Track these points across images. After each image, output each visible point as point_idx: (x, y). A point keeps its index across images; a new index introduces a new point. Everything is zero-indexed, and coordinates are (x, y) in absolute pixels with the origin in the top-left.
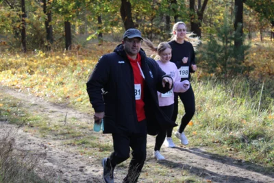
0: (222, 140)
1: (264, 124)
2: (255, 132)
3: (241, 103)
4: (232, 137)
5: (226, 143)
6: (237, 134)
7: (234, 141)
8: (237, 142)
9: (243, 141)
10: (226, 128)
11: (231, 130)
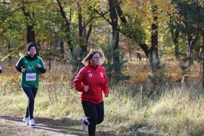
0: (115, 130)
1: (145, 116)
2: (139, 122)
3: (126, 101)
4: (122, 127)
5: (117, 132)
6: (126, 124)
7: (124, 130)
8: (127, 131)
9: (131, 130)
10: (116, 120)
11: (120, 122)
